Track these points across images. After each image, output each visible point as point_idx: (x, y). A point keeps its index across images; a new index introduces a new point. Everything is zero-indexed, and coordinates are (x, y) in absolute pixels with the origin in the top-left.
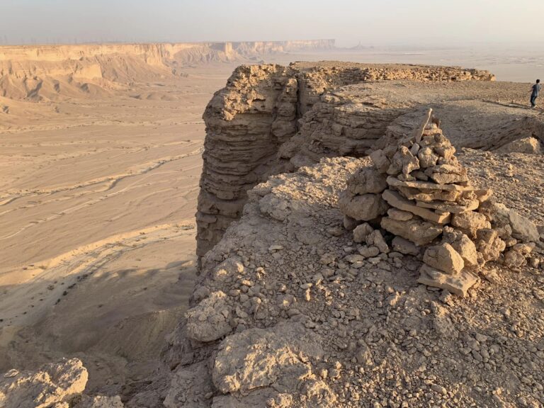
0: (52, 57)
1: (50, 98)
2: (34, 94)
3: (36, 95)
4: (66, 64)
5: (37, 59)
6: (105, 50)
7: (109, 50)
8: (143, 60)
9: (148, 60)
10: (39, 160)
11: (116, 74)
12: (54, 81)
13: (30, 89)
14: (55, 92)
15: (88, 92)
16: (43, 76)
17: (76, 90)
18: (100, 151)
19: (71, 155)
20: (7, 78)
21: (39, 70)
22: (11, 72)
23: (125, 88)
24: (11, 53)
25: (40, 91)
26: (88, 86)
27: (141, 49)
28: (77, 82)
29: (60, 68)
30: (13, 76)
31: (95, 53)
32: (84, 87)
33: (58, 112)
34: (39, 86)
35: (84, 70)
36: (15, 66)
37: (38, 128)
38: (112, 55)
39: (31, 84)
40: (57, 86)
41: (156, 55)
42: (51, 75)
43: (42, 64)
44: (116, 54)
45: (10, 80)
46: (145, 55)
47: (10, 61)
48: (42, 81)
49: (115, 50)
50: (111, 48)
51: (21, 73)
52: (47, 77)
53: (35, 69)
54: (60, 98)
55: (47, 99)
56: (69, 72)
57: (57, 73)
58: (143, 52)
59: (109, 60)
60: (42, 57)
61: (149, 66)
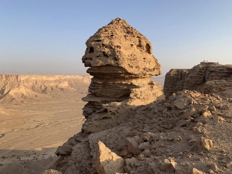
0: (51, 79)
1: (50, 93)
2: (44, 91)
3: (45, 92)
4: (55, 81)
5: (46, 79)
6: (68, 77)
7: (70, 77)
8: (82, 80)
9: (84, 80)
10: (53, 112)
11: (72, 85)
12: (51, 87)
13: (43, 90)
14: (52, 91)
15: (63, 91)
16: (47, 85)
17: (59, 90)
18: (74, 110)
19: (64, 111)
20: (35, 86)
21: (46, 83)
22: (36, 84)
23: (76, 90)
24: (37, 77)
25: (46, 90)
26: (64, 89)
27: (82, 76)
28: (59, 87)
29: (54, 83)
30: (37, 85)
31: (64, 78)
32: (62, 89)
33: (54, 97)
34: (46, 89)
35: (62, 83)
36: (38, 81)
37: (48, 102)
38: (71, 78)
39: (43, 88)
40: (52, 89)
41: (87, 79)
42: (50, 85)
43: (48, 81)
44: (72, 78)
45: (36, 86)
46: (83, 79)
47: (36, 80)
48: (47, 87)
49: (72, 77)
50: (71, 76)
51: (40, 84)
52: (49, 85)
53: (45, 83)
54: (54, 93)
55: (49, 93)
56: (57, 84)
57: (52, 84)
58: (82, 78)
59: (70, 80)
60: (48, 79)
61: (84, 83)
